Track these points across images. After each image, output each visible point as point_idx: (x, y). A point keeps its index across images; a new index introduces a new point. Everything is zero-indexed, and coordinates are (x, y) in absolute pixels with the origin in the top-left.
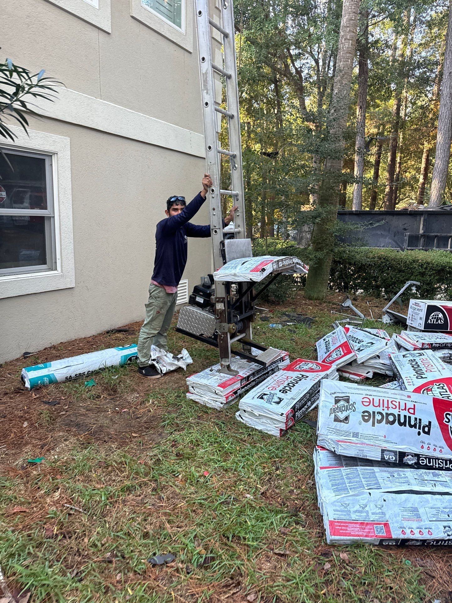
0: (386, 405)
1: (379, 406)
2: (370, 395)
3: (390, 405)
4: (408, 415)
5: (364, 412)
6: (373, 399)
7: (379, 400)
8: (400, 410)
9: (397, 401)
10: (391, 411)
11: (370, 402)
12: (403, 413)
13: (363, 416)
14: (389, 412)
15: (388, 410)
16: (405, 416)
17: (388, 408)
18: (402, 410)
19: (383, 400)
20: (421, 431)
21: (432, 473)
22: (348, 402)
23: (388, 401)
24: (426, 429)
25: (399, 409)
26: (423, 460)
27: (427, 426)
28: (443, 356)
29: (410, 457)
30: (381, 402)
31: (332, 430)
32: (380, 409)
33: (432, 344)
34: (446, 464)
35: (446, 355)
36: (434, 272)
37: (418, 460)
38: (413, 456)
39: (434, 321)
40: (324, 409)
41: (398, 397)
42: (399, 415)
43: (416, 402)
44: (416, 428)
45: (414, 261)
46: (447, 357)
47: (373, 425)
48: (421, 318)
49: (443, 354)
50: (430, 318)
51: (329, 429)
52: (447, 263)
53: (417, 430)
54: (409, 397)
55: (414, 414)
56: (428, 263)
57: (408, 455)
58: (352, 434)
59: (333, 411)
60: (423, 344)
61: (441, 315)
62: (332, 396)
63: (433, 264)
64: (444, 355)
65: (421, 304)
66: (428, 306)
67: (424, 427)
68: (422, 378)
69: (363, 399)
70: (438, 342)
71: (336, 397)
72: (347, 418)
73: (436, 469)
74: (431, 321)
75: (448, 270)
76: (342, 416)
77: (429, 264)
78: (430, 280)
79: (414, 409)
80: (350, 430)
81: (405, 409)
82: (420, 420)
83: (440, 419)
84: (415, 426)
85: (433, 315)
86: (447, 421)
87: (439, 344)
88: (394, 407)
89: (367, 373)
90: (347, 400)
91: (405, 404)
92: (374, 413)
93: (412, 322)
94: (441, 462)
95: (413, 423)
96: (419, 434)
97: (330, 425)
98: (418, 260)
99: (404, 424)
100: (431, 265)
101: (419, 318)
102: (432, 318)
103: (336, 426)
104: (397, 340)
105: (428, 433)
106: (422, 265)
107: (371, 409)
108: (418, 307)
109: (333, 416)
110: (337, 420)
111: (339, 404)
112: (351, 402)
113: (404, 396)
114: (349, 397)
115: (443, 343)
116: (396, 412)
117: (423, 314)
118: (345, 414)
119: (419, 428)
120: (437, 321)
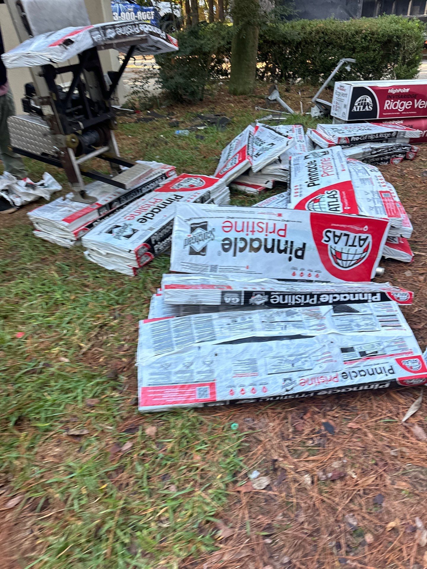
0: (250, 229)
1: (242, 230)
2: (232, 218)
3: (256, 228)
4: (277, 238)
5: (224, 240)
6: (236, 222)
7: (243, 222)
8: (268, 234)
9: (265, 221)
10: (256, 235)
11: (231, 227)
12: (270, 237)
13: (223, 245)
14: (254, 237)
15: (253, 234)
16: (273, 240)
17: (253, 231)
18: (271, 233)
19: (248, 222)
20: (293, 256)
21: (287, 312)
22: (206, 229)
23: (253, 223)
24: (300, 253)
25: (267, 232)
26: (275, 298)
27: (300, 249)
28: (362, 151)
29: (259, 296)
30: (245, 225)
31: (186, 264)
32: (242, 235)
33: (350, 138)
34: (305, 299)
35: (367, 150)
36: (379, 45)
37: (269, 298)
38: (262, 295)
39: (360, 108)
40: (178, 240)
41: (266, 216)
42: (266, 240)
43: (287, 221)
44: (286, 253)
45: (357, 33)
46: (368, 152)
47: (235, 255)
48: (345, 106)
49: (363, 149)
50: (356, 104)
51: (182, 264)
52: (395, 31)
53: (288, 255)
54: (280, 215)
55: (284, 236)
56: (373, 33)
57: (256, 295)
58: (209, 268)
59: (188, 241)
60: (339, 138)
61: (369, 100)
62: (187, 224)
63: (378, 35)
64: (365, 150)
65: (347, 87)
66: (354, 88)
67: (296, 251)
68: (314, 185)
69: (224, 223)
70: (358, 135)
71: (192, 224)
72: (204, 249)
73: (292, 306)
74: (357, 108)
75: (395, 40)
76: (198, 247)
77: (373, 35)
78: (375, 56)
79: (285, 230)
80: (207, 263)
81: (274, 232)
82: (292, 242)
83: (317, 238)
84: (285, 251)
85: (360, 101)
86: (327, 239)
87: (359, 137)
88: (260, 230)
89: (266, 183)
90: (204, 227)
91: (275, 224)
92: (236, 239)
93: (336, 112)
94: (299, 297)
95: (282, 247)
96: (290, 259)
97: (183, 259)
98: (362, 30)
99: (272, 250)
100: (376, 36)
101: (343, 106)
102: (359, 105)
103: (191, 260)
104: (311, 136)
105: (301, 257)
106: (366, 36)
107: (232, 235)
108: (343, 92)
109: (188, 248)
110: (193, 252)
111: (195, 233)
112: (209, 229)
113: (274, 214)
114: (206, 222)
115: (365, 136)
116: (262, 236)
117: (347, 100)
118: (202, 244)
119: (291, 253)
120: (364, 108)
